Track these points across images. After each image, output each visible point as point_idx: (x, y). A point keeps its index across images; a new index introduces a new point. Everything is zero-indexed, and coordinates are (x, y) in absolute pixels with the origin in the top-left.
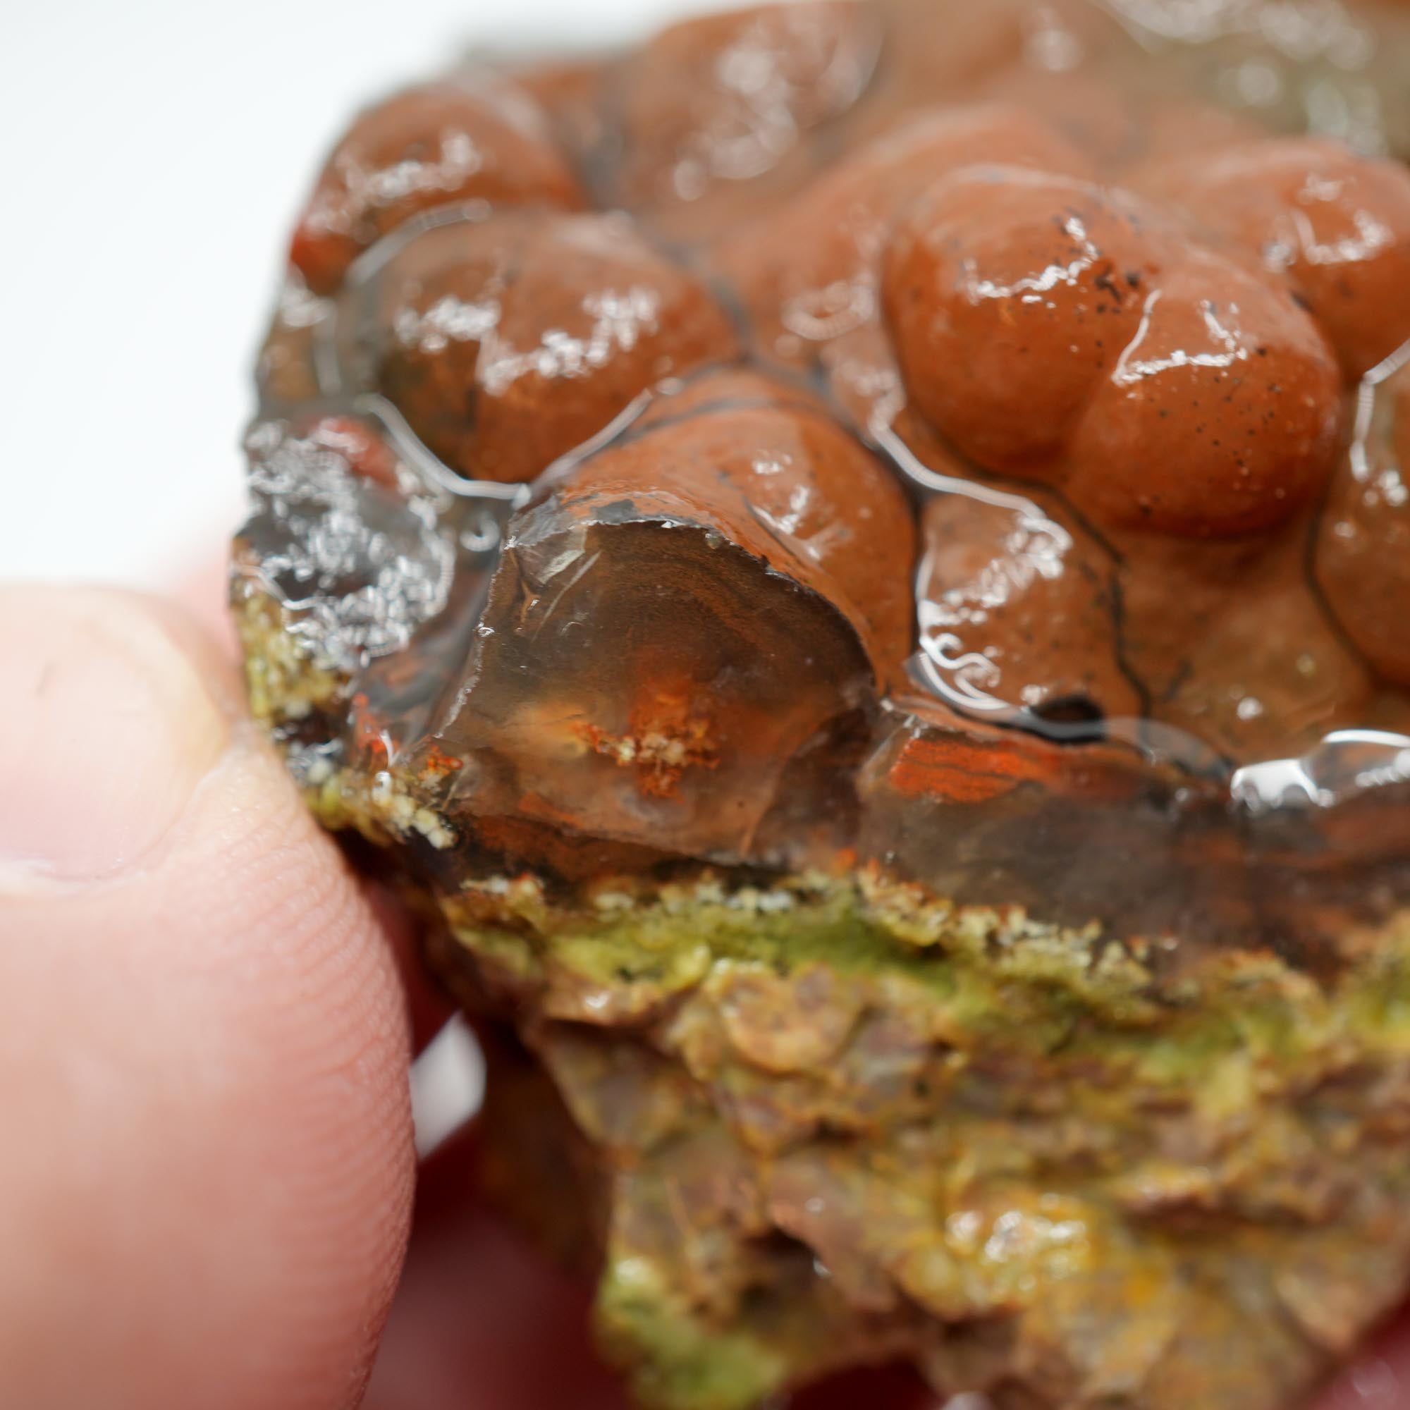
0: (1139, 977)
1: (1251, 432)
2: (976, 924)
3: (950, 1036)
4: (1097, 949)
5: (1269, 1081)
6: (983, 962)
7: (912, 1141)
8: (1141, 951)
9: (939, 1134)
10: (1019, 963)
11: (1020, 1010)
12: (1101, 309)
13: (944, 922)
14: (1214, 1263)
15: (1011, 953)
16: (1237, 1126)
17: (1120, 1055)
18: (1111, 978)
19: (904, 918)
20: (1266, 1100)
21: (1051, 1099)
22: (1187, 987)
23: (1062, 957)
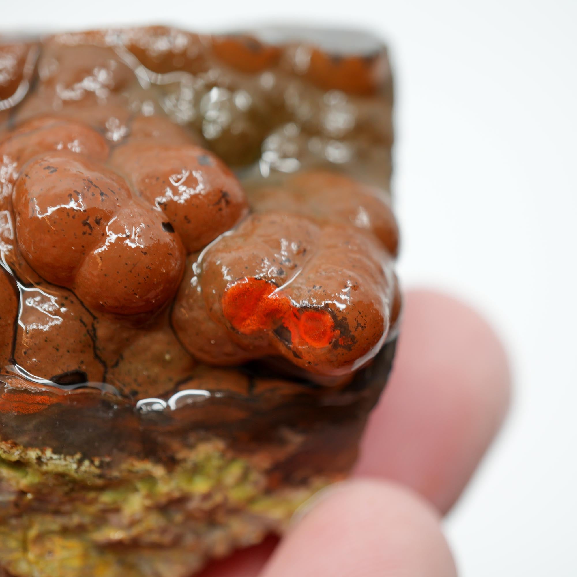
0: (97, 471)
1: (139, 283)
2: (33, 454)
3: (25, 490)
4: (80, 462)
5: (148, 502)
6: (36, 466)
7: (14, 522)
8: (97, 463)
9: (25, 520)
10: (50, 467)
11: (51, 481)
12: (84, 233)
13: (20, 454)
14: (132, 558)
15: (46, 464)
16: (138, 517)
17: (91, 495)
18: (85, 472)
19: (5, 452)
20: (148, 509)
21: (67, 508)
22: (115, 473)
23: (66, 465)
